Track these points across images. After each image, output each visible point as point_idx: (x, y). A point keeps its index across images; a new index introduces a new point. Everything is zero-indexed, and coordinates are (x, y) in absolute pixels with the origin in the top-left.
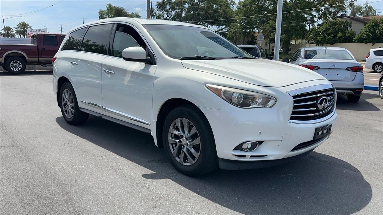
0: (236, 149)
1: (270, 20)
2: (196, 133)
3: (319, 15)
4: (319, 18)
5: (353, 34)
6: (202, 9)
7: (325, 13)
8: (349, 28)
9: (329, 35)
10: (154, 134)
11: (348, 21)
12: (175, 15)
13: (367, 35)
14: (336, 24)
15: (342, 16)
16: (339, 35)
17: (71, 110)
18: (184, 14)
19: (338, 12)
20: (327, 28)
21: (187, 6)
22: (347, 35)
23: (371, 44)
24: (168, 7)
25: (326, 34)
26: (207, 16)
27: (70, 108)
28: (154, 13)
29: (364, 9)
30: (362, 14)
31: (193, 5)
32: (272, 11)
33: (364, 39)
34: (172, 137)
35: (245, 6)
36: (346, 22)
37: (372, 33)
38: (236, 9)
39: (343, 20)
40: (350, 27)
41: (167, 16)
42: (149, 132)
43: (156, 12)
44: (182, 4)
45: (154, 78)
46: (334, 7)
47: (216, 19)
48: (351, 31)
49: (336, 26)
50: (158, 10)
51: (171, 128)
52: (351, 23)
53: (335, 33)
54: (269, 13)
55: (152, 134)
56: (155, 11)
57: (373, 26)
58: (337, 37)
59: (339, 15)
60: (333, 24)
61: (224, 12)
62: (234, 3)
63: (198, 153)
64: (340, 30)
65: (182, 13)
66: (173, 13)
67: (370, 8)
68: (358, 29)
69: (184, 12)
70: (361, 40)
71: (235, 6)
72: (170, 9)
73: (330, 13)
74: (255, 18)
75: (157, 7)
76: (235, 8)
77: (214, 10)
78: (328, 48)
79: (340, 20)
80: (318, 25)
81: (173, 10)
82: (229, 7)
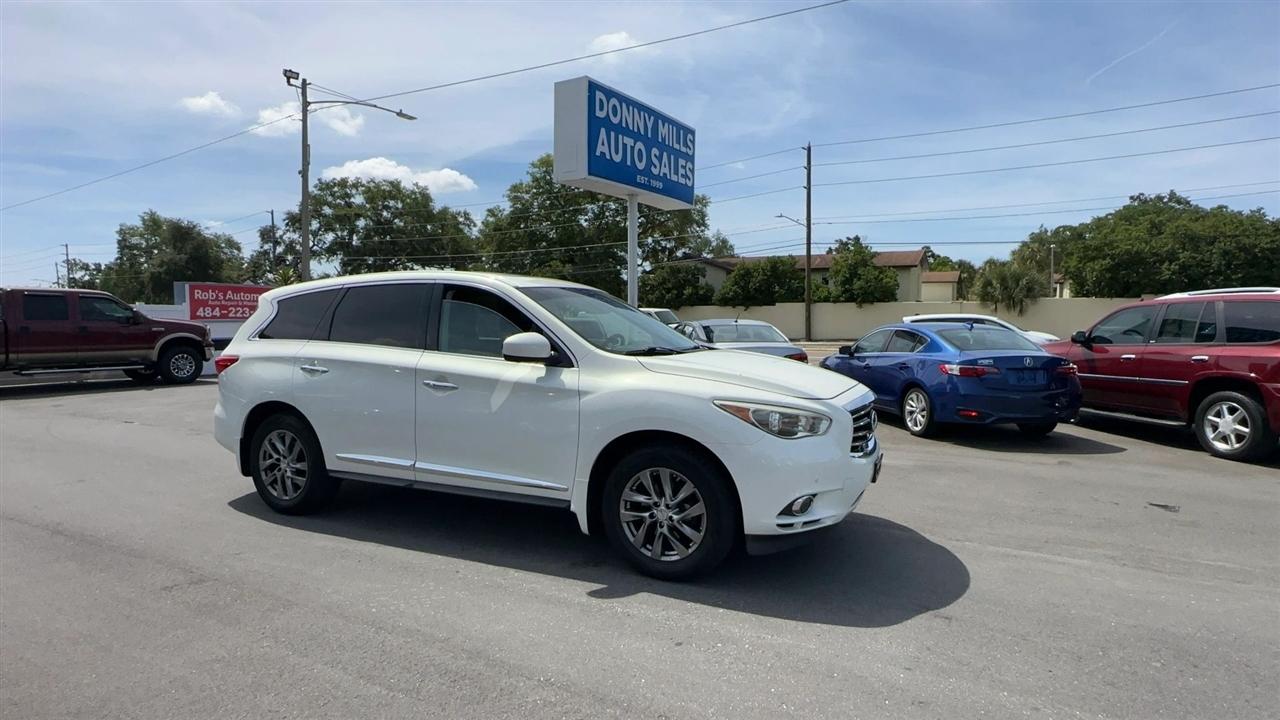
0: (782, 513)
1: (553, 259)
2: (693, 495)
3: (643, 252)
4: (645, 259)
5: (710, 290)
6: (400, 231)
7: (654, 249)
8: (701, 278)
9: (669, 291)
10: (579, 507)
11: (699, 265)
12: (334, 243)
13: (735, 292)
14: (679, 271)
15: (686, 256)
16: (688, 291)
17: (292, 479)
18: (355, 241)
19: (677, 248)
20: (664, 279)
21: (361, 223)
22: (701, 292)
23: (743, 308)
24: (315, 225)
25: (664, 289)
26: (414, 248)
27: (289, 474)
28: (278, 235)
29: (714, 244)
30: (711, 252)
31: (378, 222)
32: (555, 243)
33: (731, 299)
34: (626, 510)
35: (500, 230)
36: (695, 267)
37: (742, 288)
38: (477, 234)
39: (690, 263)
40: (704, 276)
41: (314, 245)
42: (564, 505)
43: (284, 234)
44: (353, 218)
45: (580, 393)
46: (669, 240)
47: (434, 253)
48: (707, 284)
49: (681, 275)
50: (288, 231)
51: (627, 490)
52: (704, 268)
53: (680, 287)
54: (549, 246)
55: (573, 508)
56: (279, 233)
57: (743, 276)
58: (683, 294)
59: (679, 254)
60: (675, 271)
61: (454, 240)
62: (473, 222)
63: (699, 531)
64: (686, 283)
65: (351, 238)
66: (330, 237)
67: (724, 242)
68: (715, 280)
69: (355, 238)
70: (725, 302)
71: (475, 229)
72: (319, 229)
73: (664, 249)
74: (522, 255)
75: (287, 225)
76: (475, 232)
77: (430, 235)
78: (740, 322)
79: (686, 263)
80: (644, 272)
81: (326, 231)
82: (461, 231)
